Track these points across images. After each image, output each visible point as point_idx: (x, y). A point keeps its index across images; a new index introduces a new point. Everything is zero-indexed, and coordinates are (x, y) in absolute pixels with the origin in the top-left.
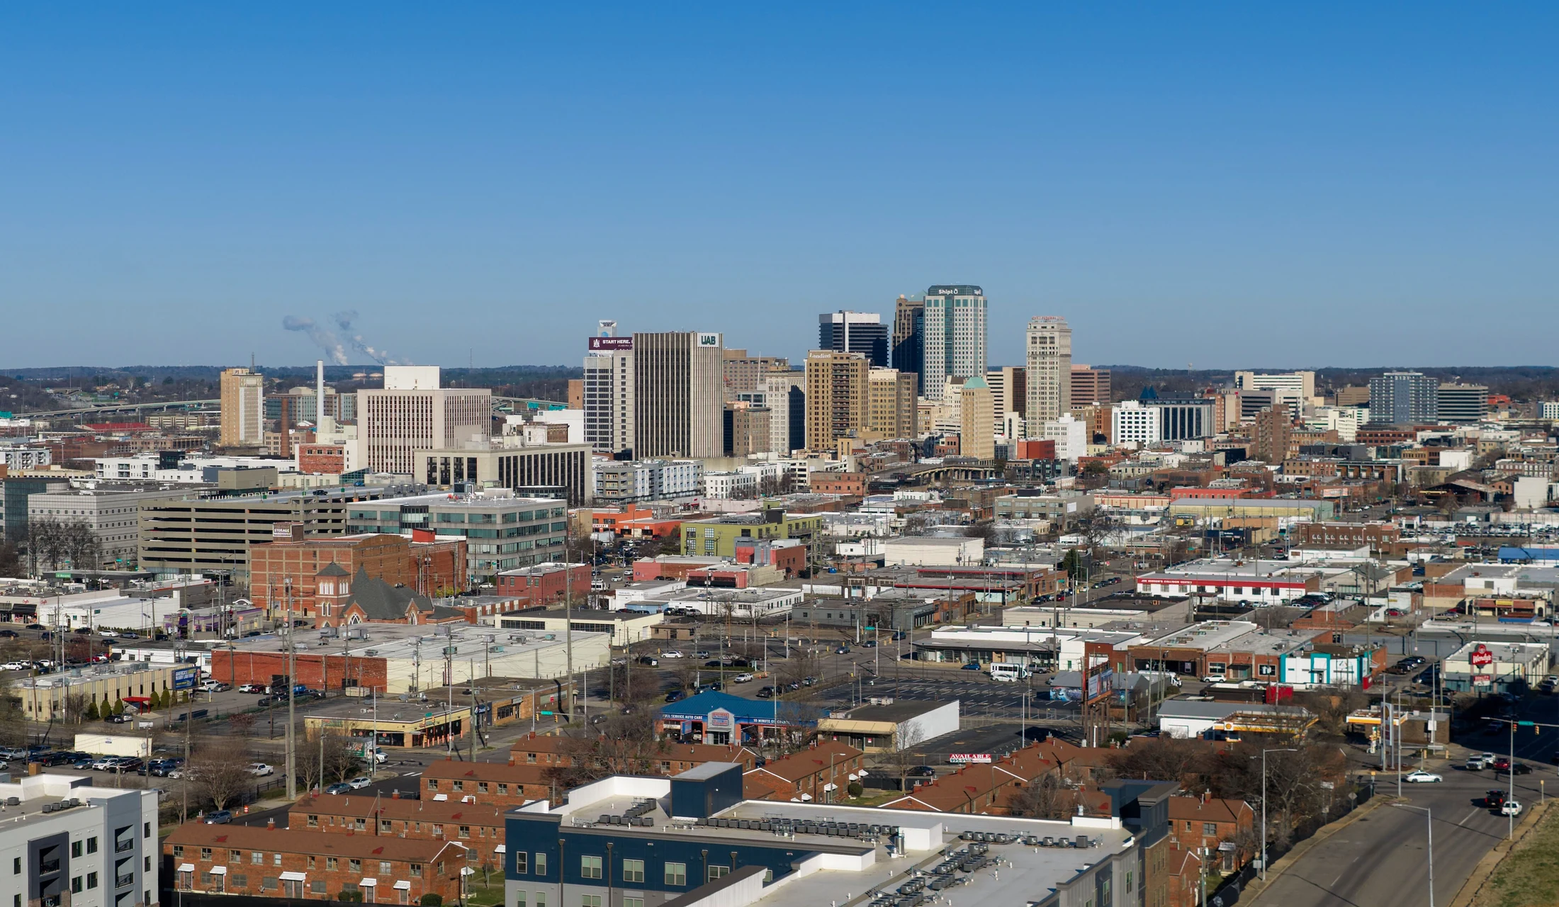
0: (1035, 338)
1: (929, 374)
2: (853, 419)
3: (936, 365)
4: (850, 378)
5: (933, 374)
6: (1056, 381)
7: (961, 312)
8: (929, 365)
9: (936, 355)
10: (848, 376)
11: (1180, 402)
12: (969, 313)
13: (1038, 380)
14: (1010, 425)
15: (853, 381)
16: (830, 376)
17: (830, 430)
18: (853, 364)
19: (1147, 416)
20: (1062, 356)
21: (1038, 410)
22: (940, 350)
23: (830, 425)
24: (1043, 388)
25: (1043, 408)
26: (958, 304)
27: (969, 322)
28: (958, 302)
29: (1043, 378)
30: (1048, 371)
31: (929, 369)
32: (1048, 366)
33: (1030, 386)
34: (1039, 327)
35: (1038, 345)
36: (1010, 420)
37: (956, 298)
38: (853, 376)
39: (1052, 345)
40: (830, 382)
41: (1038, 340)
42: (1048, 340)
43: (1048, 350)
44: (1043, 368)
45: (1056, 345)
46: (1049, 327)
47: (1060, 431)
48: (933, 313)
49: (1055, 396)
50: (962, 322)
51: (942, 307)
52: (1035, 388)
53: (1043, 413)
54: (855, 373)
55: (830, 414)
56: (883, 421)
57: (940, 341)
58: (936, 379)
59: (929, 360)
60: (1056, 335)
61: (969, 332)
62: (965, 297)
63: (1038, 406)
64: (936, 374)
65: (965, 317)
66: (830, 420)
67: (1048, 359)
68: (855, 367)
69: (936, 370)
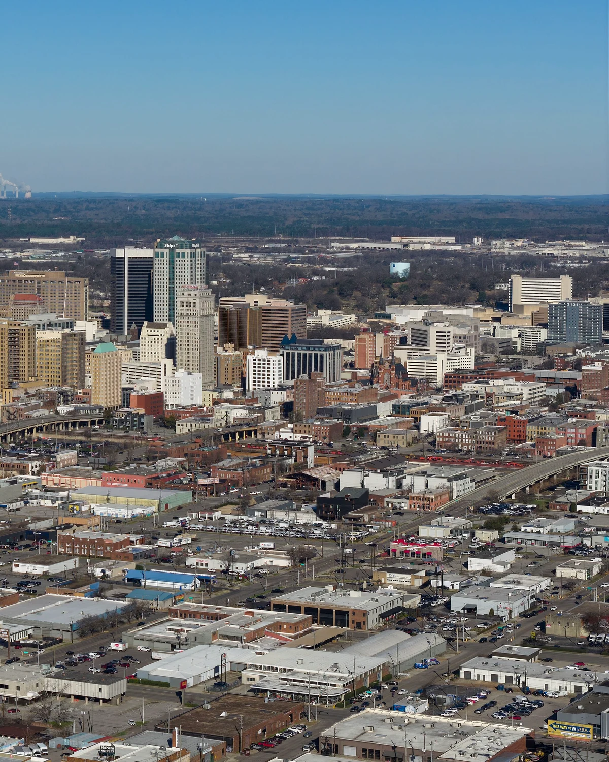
0: (183, 302)
1: (157, 311)
2: (22, 371)
3: (162, 303)
4: (20, 340)
5: (159, 311)
6: (197, 336)
7: (181, 263)
8: (157, 303)
9: (162, 296)
10: (19, 338)
11: (308, 349)
12: (186, 263)
13: (185, 335)
14: (165, 369)
15: (22, 343)
16: (7, 338)
17: (7, 379)
18: (22, 330)
19: (272, 363)
20: (202, 317)
21: (185, 358)
22: (165, 292)
23: (7, 375)
24: (188, 341)
25: (188, 357)
26: (178, 257)
27: (186, 270)
28: (178, 254)
29: (188, 334)
30: (192, 328)
31: (157, 307)
32: (192, 324)
33: (179, 339)
34: (186, 294)
35: (185, 308)
36: (165, 365)
37: (177, 251)
38: (22, 339)
39: (194, 309)
40: (7, 342)
41: (185, 304)
42: (192, 304)
43: (192, 313)
44: (188, 326)
45: (198, 308)
46: (193, 294)
47: (174, 383)
48: (160, 262)
49: (197, 348)
50: (180, 270)
51: (166, 258)
52: (182, 341)
53: (188, 361)
54: (23, 337)
55: (7, 367)
56: (52, 370)
57: (165, 285)
58: (162, 314)
59: (157, 299)
60: (198, 300)
61: (186, 278)
62: (183, 251)
63: (185, 355)
64: (162, 311)
65: (183, 267)
66: (6, 371)
67: (191, 319)
68: (23, 332)
69: (162, 307)
